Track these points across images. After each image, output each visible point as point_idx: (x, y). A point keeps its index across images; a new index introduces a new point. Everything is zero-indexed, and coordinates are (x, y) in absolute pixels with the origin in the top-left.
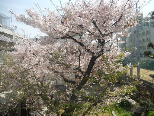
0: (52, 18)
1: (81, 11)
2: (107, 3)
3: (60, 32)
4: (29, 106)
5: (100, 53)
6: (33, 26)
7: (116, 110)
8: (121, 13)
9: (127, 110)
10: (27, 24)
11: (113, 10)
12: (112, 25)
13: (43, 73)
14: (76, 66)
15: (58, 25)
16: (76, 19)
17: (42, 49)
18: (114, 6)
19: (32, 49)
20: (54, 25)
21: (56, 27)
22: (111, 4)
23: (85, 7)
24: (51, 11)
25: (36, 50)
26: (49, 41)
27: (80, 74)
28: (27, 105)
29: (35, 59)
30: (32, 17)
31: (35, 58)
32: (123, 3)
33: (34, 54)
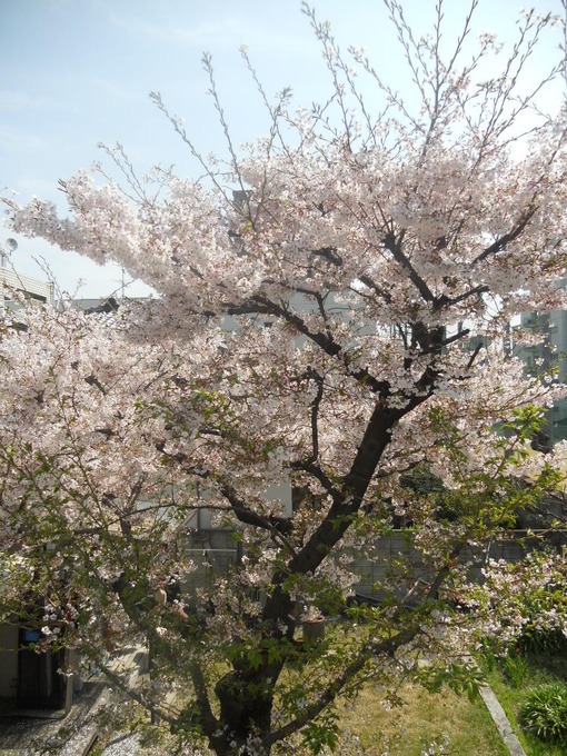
0: (187, 218)
1: (330, 185)
2: (459, 148)
3: (221, 285)
4: (59, 636)
5: (420, 391)
6: (93, 255)
7: (494, 668)
8: (527, 199)
9: (551, 669)
10: (64, 246)
11: (488, 185)
12: (480, 252)
13: (133, 469)
14: (299, 446)
15: (216, 254)
16: (303, 222)
17: (134, 360)
18: (493, 163)
19: (83, 357)
20: (195, 251)
21: (203, 260)
22: (475, 153)
23: (346, 167)
24: (183, 180)
25: (106, 360)
26: (167, 325)
27: (316, 487)
28: (47, 630)
29: (95, 405)
30: (88, 215)
31: (100, 403)
32: (538, 148)
33: (91, 380)
